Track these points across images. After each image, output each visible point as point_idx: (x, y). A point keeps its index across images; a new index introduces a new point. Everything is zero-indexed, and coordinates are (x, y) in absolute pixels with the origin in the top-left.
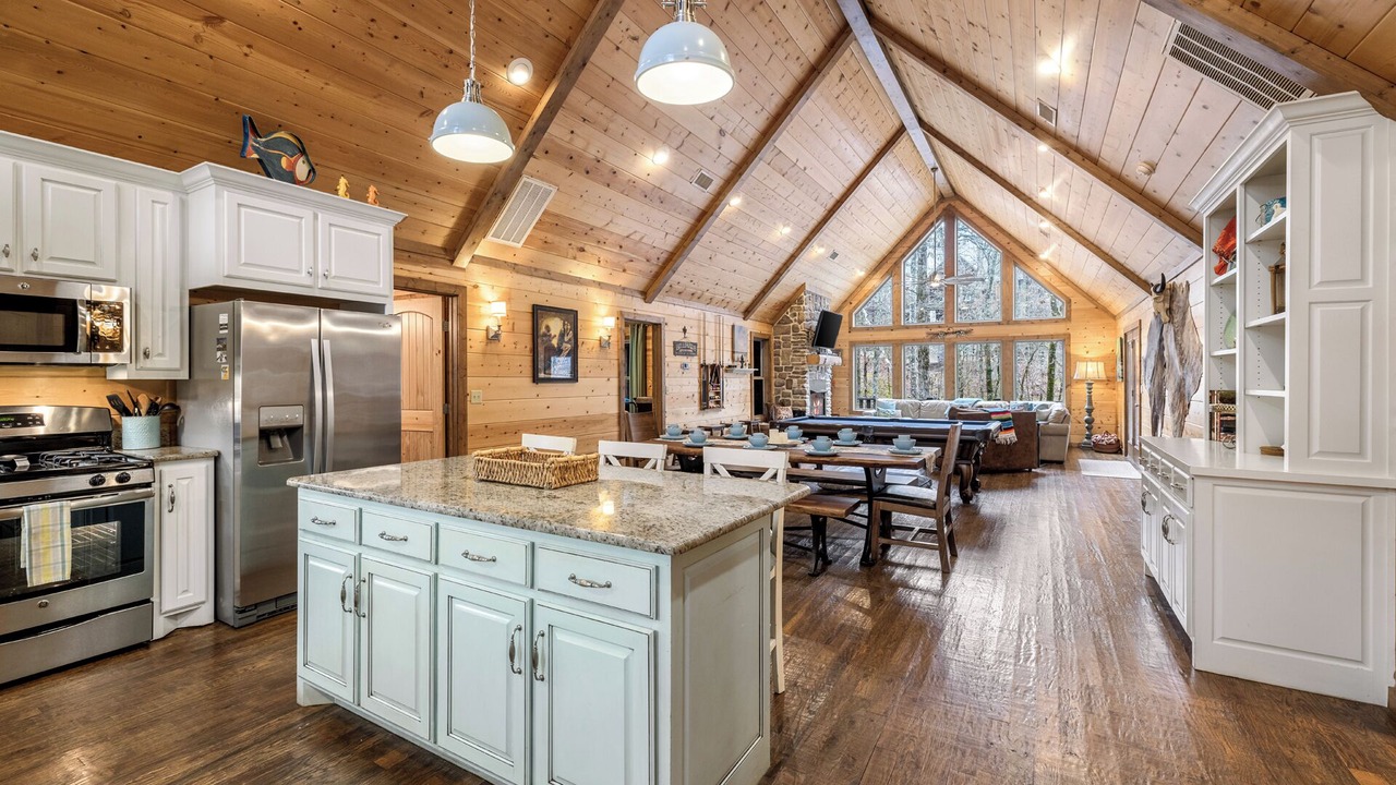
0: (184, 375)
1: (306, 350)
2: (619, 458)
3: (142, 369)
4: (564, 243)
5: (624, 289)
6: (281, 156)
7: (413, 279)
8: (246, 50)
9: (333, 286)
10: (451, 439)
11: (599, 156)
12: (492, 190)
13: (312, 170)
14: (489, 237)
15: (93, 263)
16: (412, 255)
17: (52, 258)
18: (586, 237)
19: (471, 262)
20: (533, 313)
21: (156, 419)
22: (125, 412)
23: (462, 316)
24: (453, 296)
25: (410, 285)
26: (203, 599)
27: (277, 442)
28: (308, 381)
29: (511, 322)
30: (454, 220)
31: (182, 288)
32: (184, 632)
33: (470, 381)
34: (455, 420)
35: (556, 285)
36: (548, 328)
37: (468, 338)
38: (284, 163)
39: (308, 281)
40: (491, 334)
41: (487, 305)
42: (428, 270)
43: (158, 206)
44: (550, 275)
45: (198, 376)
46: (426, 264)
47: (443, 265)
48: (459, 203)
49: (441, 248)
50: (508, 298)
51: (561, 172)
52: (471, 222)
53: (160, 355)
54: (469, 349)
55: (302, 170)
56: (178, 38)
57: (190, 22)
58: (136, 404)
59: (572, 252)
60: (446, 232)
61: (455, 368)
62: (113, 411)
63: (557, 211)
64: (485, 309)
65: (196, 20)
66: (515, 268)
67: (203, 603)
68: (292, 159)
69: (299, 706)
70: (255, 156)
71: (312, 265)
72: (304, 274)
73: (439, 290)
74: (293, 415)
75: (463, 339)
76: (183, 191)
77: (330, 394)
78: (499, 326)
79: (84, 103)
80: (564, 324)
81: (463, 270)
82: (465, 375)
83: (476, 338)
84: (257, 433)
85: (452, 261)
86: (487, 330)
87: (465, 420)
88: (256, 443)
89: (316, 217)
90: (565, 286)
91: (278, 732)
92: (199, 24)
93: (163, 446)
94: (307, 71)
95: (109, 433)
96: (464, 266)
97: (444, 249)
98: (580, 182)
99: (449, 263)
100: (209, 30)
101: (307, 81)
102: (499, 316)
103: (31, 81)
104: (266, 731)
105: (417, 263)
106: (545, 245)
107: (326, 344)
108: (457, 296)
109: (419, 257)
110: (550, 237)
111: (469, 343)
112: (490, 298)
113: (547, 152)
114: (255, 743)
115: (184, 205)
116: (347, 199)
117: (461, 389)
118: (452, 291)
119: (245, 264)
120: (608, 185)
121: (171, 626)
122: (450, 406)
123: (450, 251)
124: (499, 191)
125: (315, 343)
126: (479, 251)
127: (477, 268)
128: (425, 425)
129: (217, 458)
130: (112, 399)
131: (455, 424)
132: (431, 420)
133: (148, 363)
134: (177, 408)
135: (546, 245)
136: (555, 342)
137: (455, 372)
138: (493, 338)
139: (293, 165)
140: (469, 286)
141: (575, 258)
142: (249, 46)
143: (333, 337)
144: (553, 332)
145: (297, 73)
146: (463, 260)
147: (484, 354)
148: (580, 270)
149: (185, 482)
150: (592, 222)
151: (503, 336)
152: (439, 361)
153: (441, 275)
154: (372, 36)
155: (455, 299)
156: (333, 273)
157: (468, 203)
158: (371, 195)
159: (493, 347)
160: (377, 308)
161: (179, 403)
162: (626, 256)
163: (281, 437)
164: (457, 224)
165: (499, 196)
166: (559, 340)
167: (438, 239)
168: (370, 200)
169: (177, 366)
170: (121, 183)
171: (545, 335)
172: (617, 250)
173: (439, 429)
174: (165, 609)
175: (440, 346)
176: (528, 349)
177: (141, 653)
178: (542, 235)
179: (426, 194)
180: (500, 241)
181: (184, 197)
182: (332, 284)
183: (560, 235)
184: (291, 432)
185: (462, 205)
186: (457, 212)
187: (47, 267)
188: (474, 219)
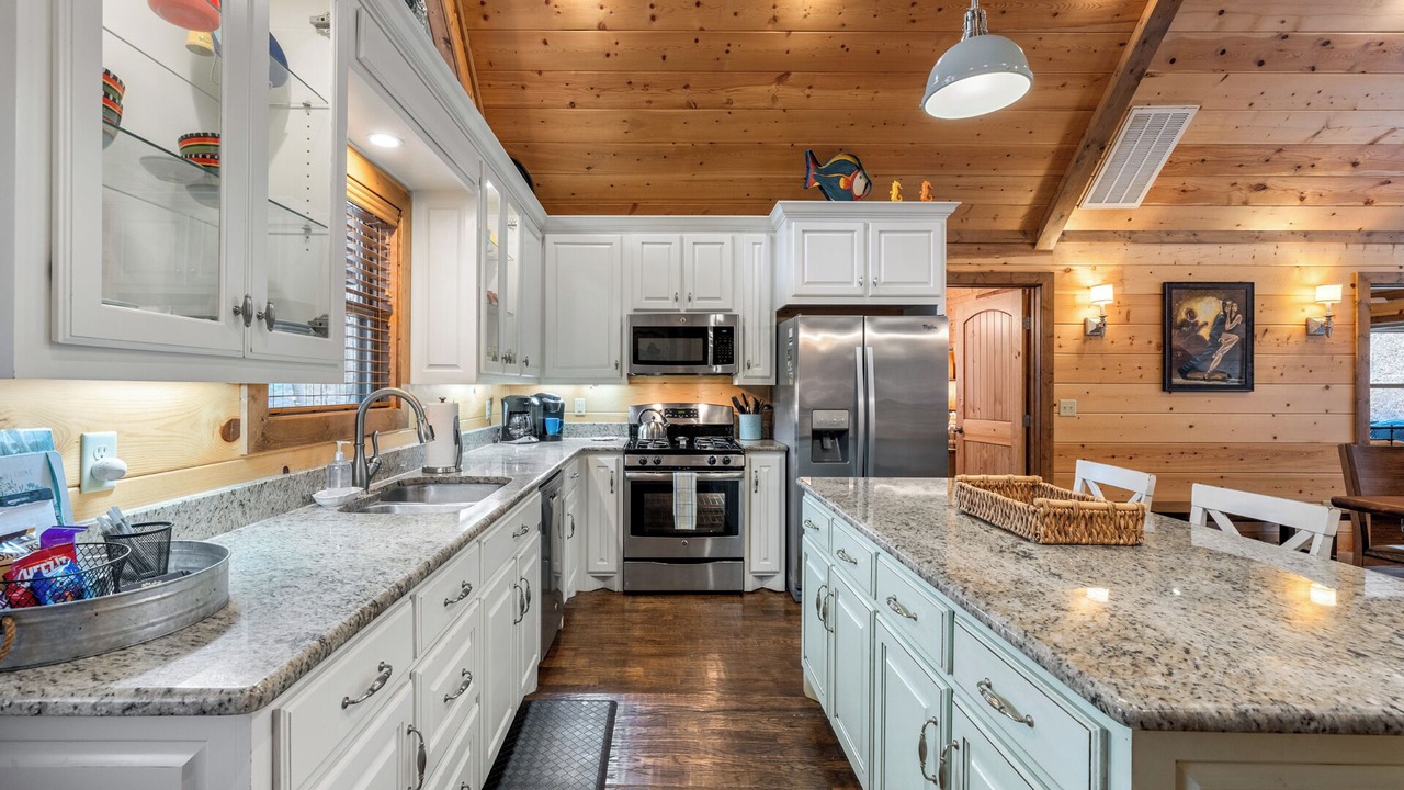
0: (772, 382)
1: (851, 357)
2: (1234, 519)
3: (746, 377)
4: (1220, 184)
5: (1369, 234)
6: (839, 178)
7: (982, 273)
8: (808, 92)
9: (882, 293)
10: (1032, 457)
11: (1286, 28)
12: (1083, 143)
13: (869, 183)
14: (1086, 205)
15: (719, 298)
16: (981, 246)
17: (699, 299)
18: (1267, 167)
19: (1061, 240)
20: (1164, 295)
21: (758, 416)
22: (743, 411)
23: (1048, 308)
24: (1035, 286)
25: (979, 281)
26: (777, 570)
27: (828, 443)
28: (853, 388)
29: (1124, 311)
30: (1032, 195)
31: (771, 310)
32: (766, 593)
33: (1057, 388)
34: (1038, 435)
35: (1205, 249)
36: (1191, 313)
37: (1056, 336)
38: (842, 184)
39: (859, 291)
40: (1091, 328)
41: (1086, 292)
42: (1002, 260)
43: (757, 246)
44: (1194, 238)
45: (781, 383)
46: (1000, 253)
47: (1024, 251)
48: (1038, 172)
49: (1020, 231)
50: (1119, 279)
51: (1207, 81)
52: (1056, 189)
53: (757, 366)
54: (1056, 349)
55: (859, 184)
56: (762, 105)
57: (766, 88)
58: (747, 404)
59: (1244, 194)
60: (1023, 211)
61: (1038, 372)
62: (735, 410)
63: (1199, 141)
64: (1081, 297)
65: (771, 84)
66: (1131, 237)
67: (777, 572)
68: (850, 178)
69: (804, 695)
70: (817, 184)
71: (863, 275)
72: (856, 284)
73: (1016, 282)
74: (840, 419)
75: (1048, 337)
76: (772, 230)
77: (872, 400)
78: (1103, 317)
79: (715, 181)
80: (1224, 305)
81: (1050, 252)
82: (1051, 381)
83: (1067, 333)
84: (809, 433)
85: (1034, 245)
86: (1085, 323)
87: (1050, 436)
88: (809, 442)
89: (866, 228)
90: (1227, 248)
91: (779, 710)
92: (773, 87)
93: (762, 439)
94: (858, 88)
95: (732, 426)
96: (1051, 248)
97: (1024, 232)
98: (1248, 82)
99: (1030, 248)
100: (781, 87)
101: (859, 98)
102: (1102, 304)
103: (688, 176)
104: (772, 704)
105: (988, 254)
106: (1183, 196)
107: (869, 351)
108: (1041, 285)
109: (992, 247)
110: (1191, 182)
111: (1056, 342)
112: (1089, 282)
113: (1173, 61)
114: (762, 709)
115: (773, 241)
116: (900, 202)
117: (1045, 398)
118: (1033, 280)
119: (808, 283)
120: (1313, 69)
121: (758, 585)
122: (1032, 418)
123: (1031, 234)
124: (1093, 142)
125: (859, 351)
126: (1072, 224)
127: (1069, 247)
128: (1003, 438)
129: (787, 452)
130: (734, 400)
131: (1037, 440)
132: (1008, 432)
133: (750, 373)
134: (770, 407)
135: (1185, 196)
136: (1205, 333)
137: (1038, 378)
138: (1094, 334)
139: (850, 184)
140: (1057, 270)
141: (1245, 203)
142: (810, 87)
143: (875, 344)
144: (1200, 319)
145: (850, 94)
146: (1050, 239)
147: (1080, 354)
148: (1262, 219)
149: (765, 470)
150: (1278, 139)
151: (1109, 330)
152: (1018, 364)
153: (1020, 263)
154: (914, 21)
155: (1038, 289)
156: (883, 281)
157: (1050, 169)
158: (924, 192)
159: (1094, 344)
160: (928, 310)
161: (774, 404)
162: (1371, 178)
163: (832, 438)
164: (1037, 198)
165: (1095, 147)
166: (1214, 329)
167: (1013, 222)
168: (922, 197)
169: (768, 374)
170: (734, 234)
171: (1184, 323)
172: (1347, 171)
173: (1018, 444)
174: (753, 570)
175: (1019, 346)
176: (1154, 344)
177: (736, 598)
178: (1177, 183)
179: (993, 173)
180: (1104, 206)
181: (773, 234)
182: (882, 290)
183: (1212, 174)
184: (839, 434)
185: (1042, 172)
186: (1037, 182)
187: (698, 305)
188: (1060, 187)
